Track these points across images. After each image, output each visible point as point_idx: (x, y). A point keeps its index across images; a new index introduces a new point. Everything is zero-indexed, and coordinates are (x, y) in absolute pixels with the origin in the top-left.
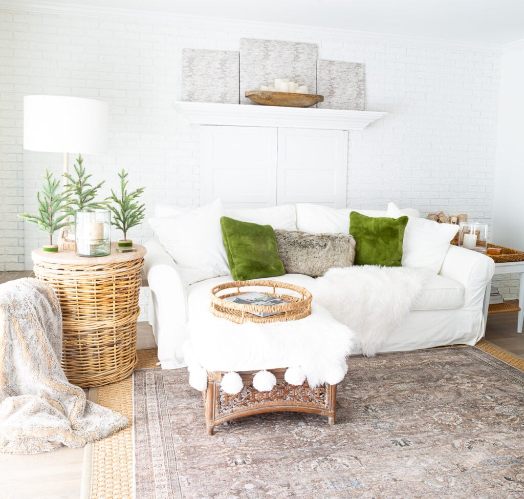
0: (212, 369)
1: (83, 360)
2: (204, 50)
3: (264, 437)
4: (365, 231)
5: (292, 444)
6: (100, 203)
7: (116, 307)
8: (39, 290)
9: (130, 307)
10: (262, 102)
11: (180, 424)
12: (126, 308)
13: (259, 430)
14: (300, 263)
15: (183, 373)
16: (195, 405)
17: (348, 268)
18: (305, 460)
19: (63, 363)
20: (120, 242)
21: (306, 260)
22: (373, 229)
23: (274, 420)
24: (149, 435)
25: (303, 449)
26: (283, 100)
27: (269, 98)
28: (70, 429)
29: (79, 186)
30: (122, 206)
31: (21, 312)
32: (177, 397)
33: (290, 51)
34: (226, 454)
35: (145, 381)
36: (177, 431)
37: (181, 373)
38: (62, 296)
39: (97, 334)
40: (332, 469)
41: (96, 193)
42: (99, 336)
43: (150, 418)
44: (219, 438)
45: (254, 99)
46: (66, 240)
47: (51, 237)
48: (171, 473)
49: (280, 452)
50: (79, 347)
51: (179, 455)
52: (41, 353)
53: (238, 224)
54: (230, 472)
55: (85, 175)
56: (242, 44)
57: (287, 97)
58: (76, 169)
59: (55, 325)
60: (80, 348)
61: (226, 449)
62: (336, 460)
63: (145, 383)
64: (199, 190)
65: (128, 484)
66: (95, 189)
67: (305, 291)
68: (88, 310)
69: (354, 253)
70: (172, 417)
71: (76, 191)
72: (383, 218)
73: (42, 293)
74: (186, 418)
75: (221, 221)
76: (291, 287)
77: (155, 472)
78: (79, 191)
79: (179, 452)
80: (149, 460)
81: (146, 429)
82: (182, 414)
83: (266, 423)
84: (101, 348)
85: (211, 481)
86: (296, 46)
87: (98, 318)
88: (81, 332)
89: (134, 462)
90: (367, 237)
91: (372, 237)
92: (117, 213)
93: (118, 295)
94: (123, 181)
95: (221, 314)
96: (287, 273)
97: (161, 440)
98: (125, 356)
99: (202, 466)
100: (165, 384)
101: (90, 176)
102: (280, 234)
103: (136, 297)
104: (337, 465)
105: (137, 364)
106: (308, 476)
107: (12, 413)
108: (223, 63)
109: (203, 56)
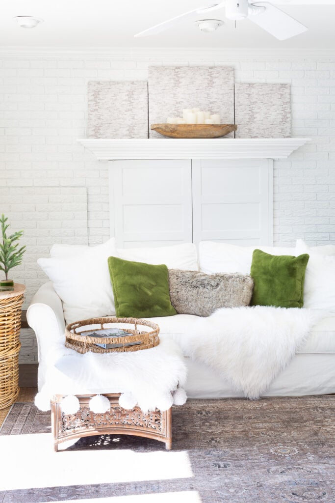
2: (110, 82)
4: (262, 270)
9: (7, 342)
20: (2, 282)
21: (196, 300)
22: (270, 268)
26: (189, 132)
27: (173, 131)
33: (204, 77)
35: (20, 411)
53: (124, 264)
56: (151, 73)
57: (192, 128)
63: (19, 413)
64: (109, 228)
72: (283, 256)
75: (108, 262)
86: (210, 70)
90: (265, 277)
91: (269, 277)
94: (3, 225)
96: (178, 313)
98: (4, 388)
102: (174, 274)
108: (131, 94)
109: (109, 88)
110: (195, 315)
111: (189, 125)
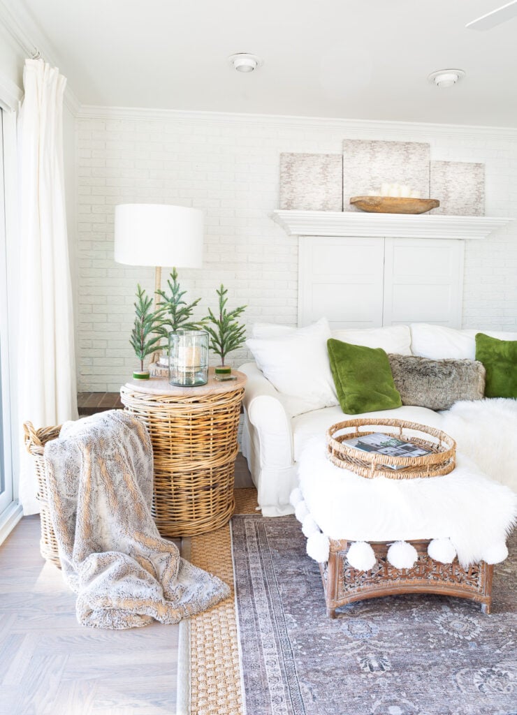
0: (337, 537)
1: (176, 506)
2: (304, 154)
3: (401, 626)
4: (497, 357)
5: (439, 641)
6: (197, 324)
7: (214, 445)
8: (128, 424)
10: (370, 208)
11: (291, 597)
12: (224, 446)
13: (392, 615)
14: (420, 394)
15: (287, 522)
16: (307, 570)
17: (479, 402)
18: (463, 671)
19: (153, 507)
20: (218, 368)
21: (427, 390)
22: (507, 355)
23: (409, 600)
24: (255, 613)
25: (456, 651)
27: (378, 204)
28: (163, 600)
29: (173, 304)
30: (220, 327)
31: (109, 452)
32: (283, 556)
33: (400, 152)
34: (356, 652)
35: (245, 532)
36: (289, 608)
37: (284, 522)
38: (153, 431)
39: (192, 476)
40: (505, 692)
41: (191, 312)
42: (194, 478)
43: (255, 586)
44: (344, 624)
45: (361, 205)
46: (158, 365)
47: (142, 362)
48: (289, 677)
49: (425, 655)
50: (171, 490)
51: (295, 648)
52: (129, 502)
53: (347, 348)
54: (366, 682)
55: (179, 292)
56: (346, 145)
58: (170, 285)
59: (146, 467)
60: (173, 492)
61: (354, 642)
62: (506, 674)
63: (245, 535)
65: (235, 689)
66: (190, 307)
67: (443, 435)
68: (182, 448)
69: (484, 383)
70: (281, 586)
71: (170, 310)
73: (131, 428)
74: (298, 589)
75: (328, 344)
76: (423, 429)
77: (269, 674)
78: (173, 311)
79: (295, 642)
80: (258, 652)
81: (251, 602)
82: (292, 582)
83: (400, 605)
84: (196, 493)
85: (343, 695)
86: (407, 146)
87: (194, 458)
88: (174, 473)
89: (240, 653)
90: (501, 364)
91: (506, 365)
92: (214, 335)
93: (216, 431)
94: (221, 299)
95: (344, 464)
96: (404, 404)
97: (270, 620)
98: (222, 501)
99: (328, 669)
100: (269, 537)
101: (185, 292)
102: (394, 359)
103: (235, 433)
104: (510, 684)
105: (235, 510)
106: (474, 701)
107: (96, 574)
108: (325, 167)
109: (303, 160)
110: (425, 407)
111: (395, 199)
